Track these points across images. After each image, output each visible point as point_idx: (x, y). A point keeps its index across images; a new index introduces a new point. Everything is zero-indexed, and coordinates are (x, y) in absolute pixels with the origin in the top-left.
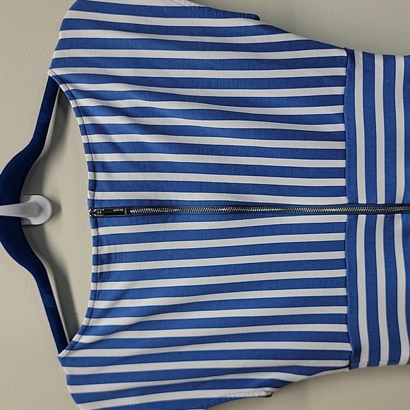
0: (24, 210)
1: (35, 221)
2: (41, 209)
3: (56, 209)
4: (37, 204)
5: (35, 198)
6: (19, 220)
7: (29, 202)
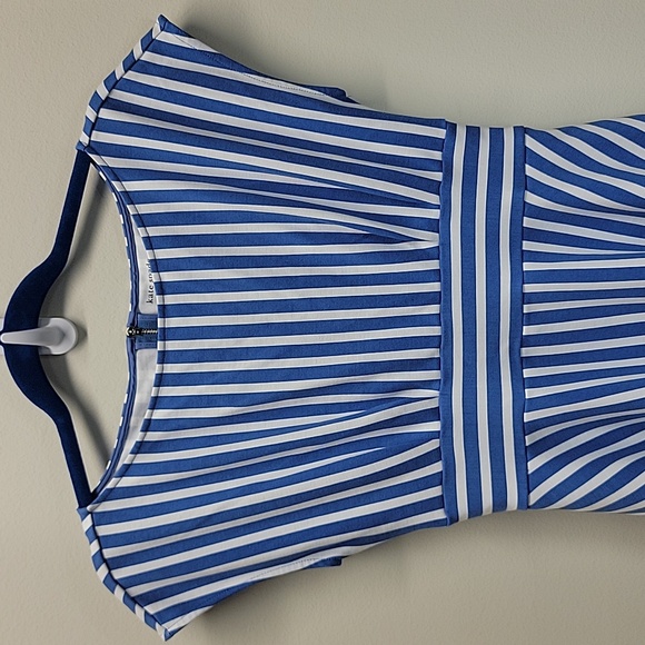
0: (42, 337)
1: (55, 350)
2: (63, 335)
3: (82, 334)
4: (58, 329)
5: (54, 322)
6: (35, 349)
7: (49, 326)
